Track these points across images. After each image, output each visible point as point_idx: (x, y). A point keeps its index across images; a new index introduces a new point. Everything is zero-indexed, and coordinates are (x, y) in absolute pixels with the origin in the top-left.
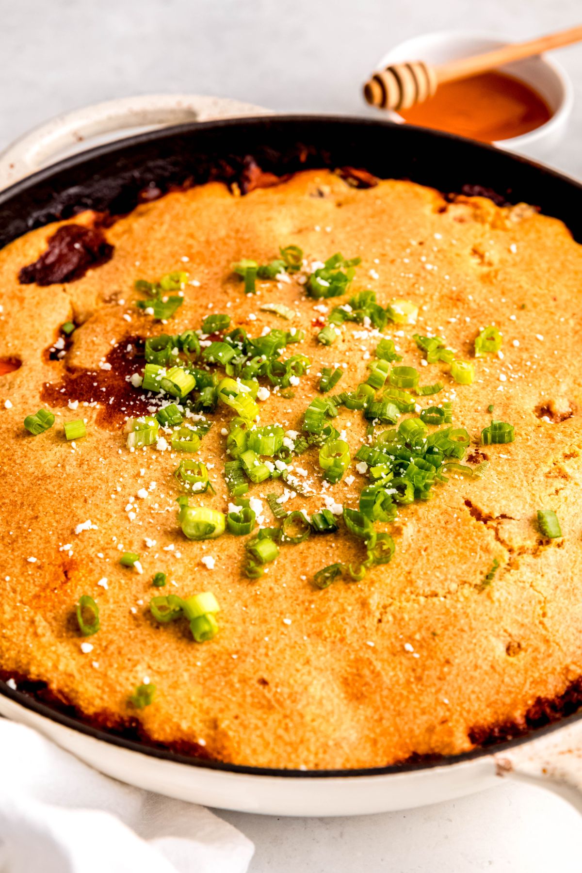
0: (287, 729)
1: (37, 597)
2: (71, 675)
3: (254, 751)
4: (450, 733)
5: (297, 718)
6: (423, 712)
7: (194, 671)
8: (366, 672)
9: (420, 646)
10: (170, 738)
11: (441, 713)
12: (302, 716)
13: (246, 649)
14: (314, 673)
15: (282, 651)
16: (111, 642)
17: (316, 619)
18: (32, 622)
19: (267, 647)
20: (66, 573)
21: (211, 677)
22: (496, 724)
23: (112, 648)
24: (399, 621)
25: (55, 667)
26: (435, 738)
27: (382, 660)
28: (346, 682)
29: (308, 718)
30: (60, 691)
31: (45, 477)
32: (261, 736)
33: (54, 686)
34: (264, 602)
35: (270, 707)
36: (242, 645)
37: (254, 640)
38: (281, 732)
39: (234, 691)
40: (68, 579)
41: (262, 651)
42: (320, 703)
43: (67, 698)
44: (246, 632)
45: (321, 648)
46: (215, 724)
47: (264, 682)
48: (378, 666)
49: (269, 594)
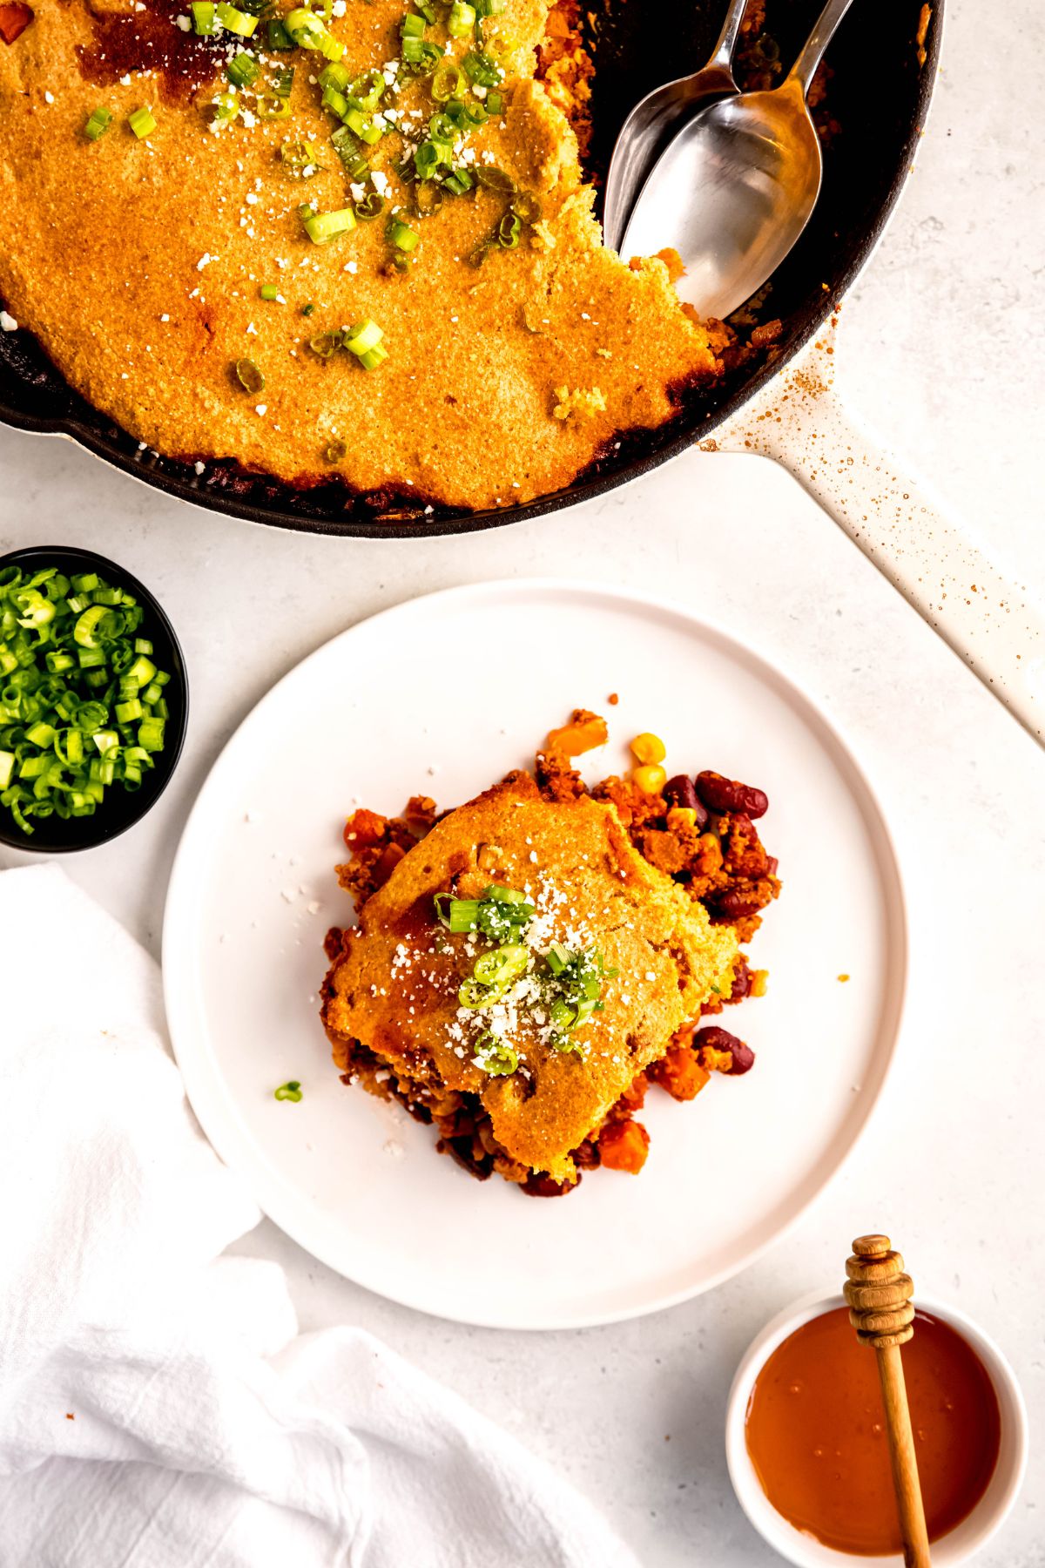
0: (488, 447)
1: (187, 363)
2: (257, 446)
3: (463, 479)
4: (647, 402)
5: (495, 432)
6: (617, 385)
7: (376, 403)
8: (549, 355)
9: (597, 311)
10: (377, 485)
11: (635, 380)
12: (499, 427)
13: (422, 364)
14: (498, 373)
15: (459, 357)
16: (283, 395)
17: (482, 309)
18: (196, 395)
19: (442, 357)
20: (207, 326)
21: (397, 406)
22: (692, 374)
23: (287, 402)
24: (568, 287)
25: (238, 441)
26: (633, 411)
27: (562, 337)
28: (531, 372)
29: (505, 429)
30: (252, 464)
31: (134, 200)
32: (466, 461)
33: (244, 461)
34: (423, 299)
35: (466, 427)
36: (416, 359)
37: (427, 351)
38: (483, 450)
39: (424, 418)
40: (212, 334)
41: (438, 363)
42: (513, 405)
43: (261, 469)
44: (415, 343)
45: (498, 341)
46: (416, 460)
47: (451, 400)
48: (559, 344)
49: (426, 289)
